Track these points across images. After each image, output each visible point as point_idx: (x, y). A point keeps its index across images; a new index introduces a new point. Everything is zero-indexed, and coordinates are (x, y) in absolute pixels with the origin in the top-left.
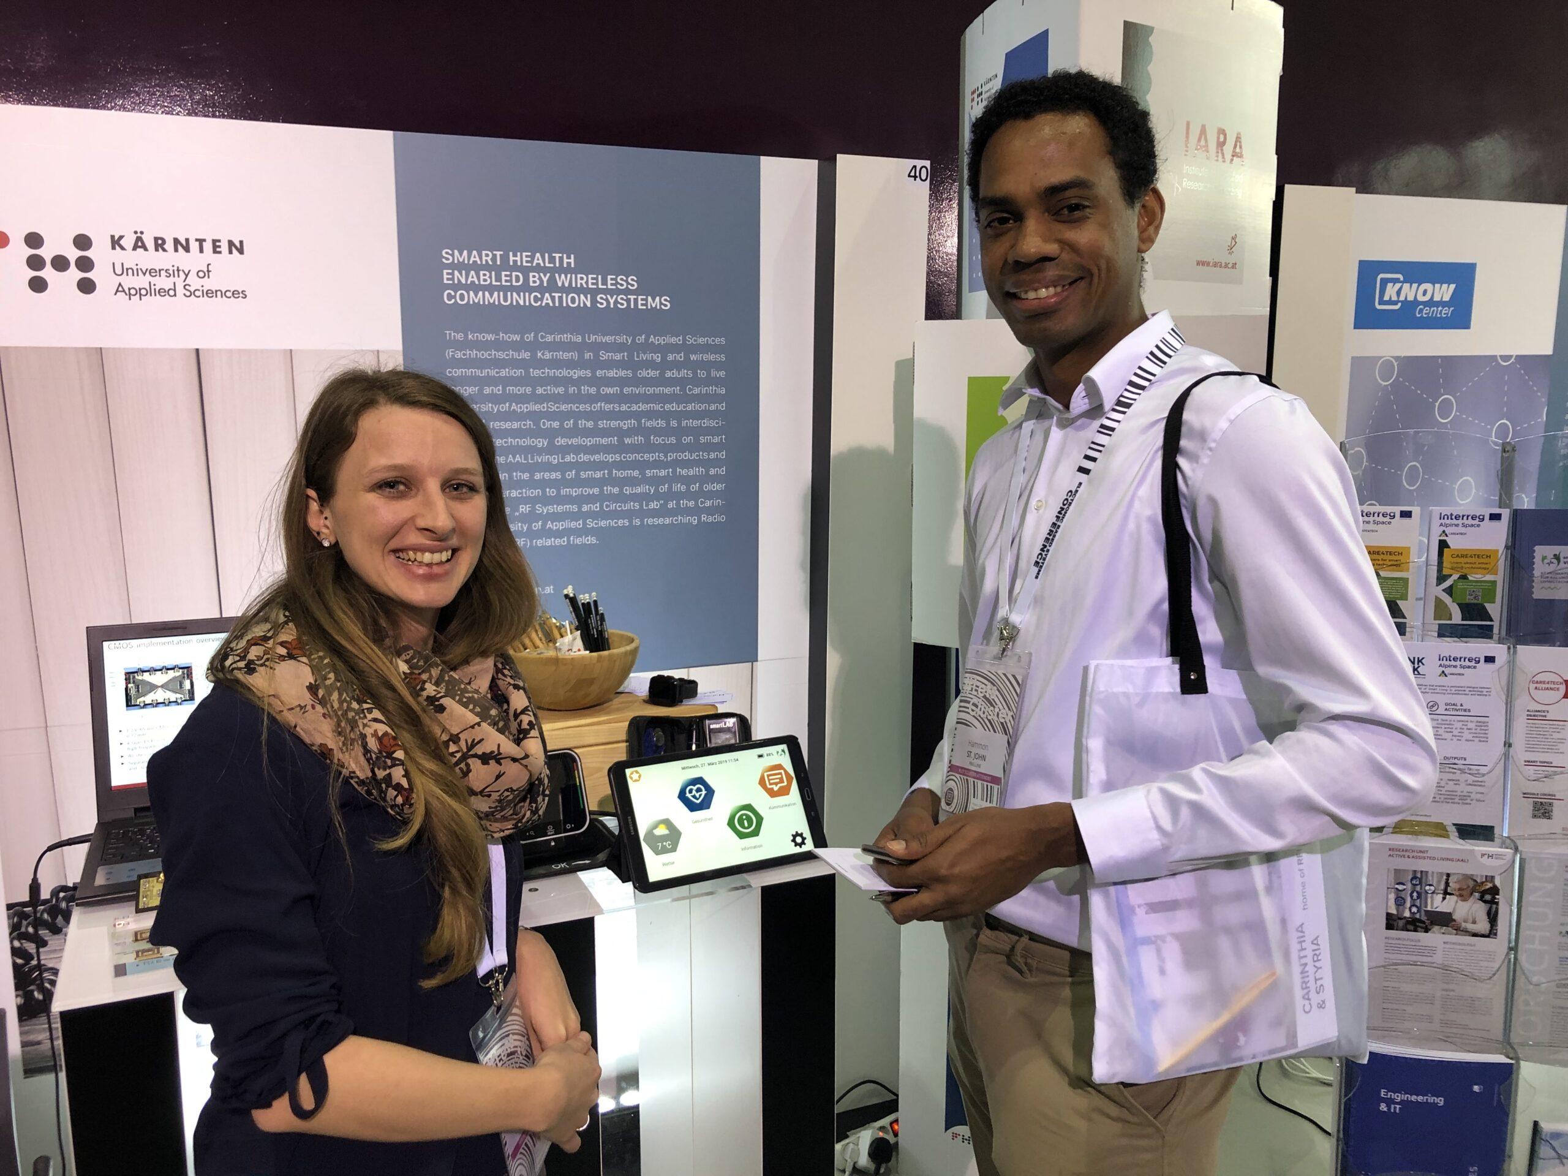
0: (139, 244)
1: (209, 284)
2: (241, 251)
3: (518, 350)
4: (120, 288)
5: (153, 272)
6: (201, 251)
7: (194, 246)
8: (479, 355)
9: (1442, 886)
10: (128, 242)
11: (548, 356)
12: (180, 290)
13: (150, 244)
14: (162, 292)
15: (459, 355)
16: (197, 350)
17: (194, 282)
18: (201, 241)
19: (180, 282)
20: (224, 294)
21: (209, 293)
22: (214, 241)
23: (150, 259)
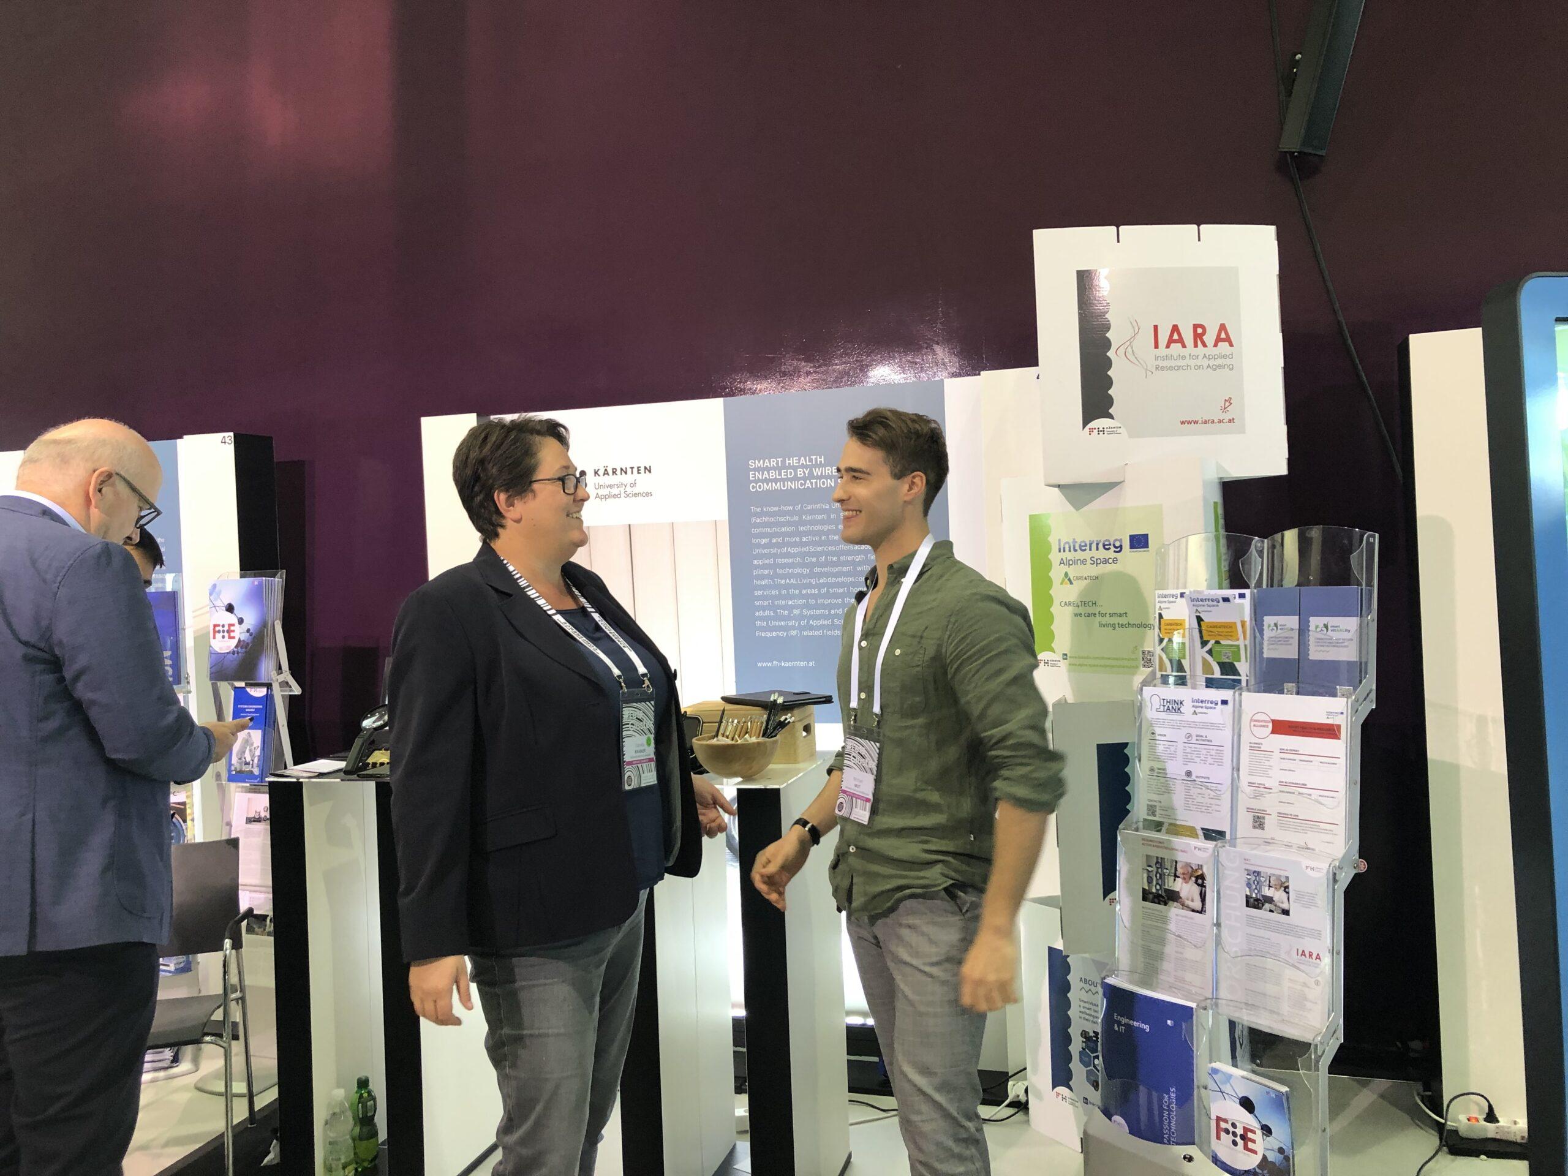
0: (606, 473)
1: (636, 490)
2: (650, 471)
3: (792, 516)
4: (597, 496)
5: (611, 486)
6: (632, 473)
7: (629, 471)
8: (770, 520)
9: (1173, 871)
10: (601, 472)
11: (809, 518)
12: (623, 495)
13: (610, 472)
14: (615, 496)
15: (758, 520)
16: (630, 525)
17: (629, 490)
18: (632, 468)
19: (622, 490)
20: (642, 495)
21: (635, 495)
22: (638, 467)
23: (611, 479)
